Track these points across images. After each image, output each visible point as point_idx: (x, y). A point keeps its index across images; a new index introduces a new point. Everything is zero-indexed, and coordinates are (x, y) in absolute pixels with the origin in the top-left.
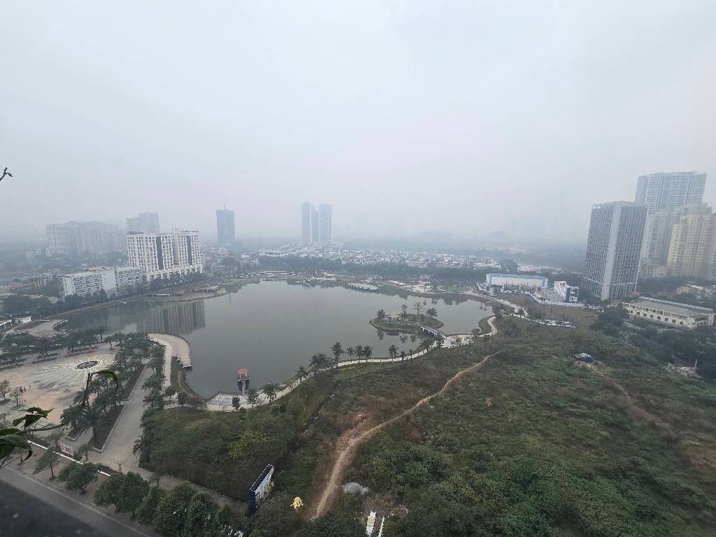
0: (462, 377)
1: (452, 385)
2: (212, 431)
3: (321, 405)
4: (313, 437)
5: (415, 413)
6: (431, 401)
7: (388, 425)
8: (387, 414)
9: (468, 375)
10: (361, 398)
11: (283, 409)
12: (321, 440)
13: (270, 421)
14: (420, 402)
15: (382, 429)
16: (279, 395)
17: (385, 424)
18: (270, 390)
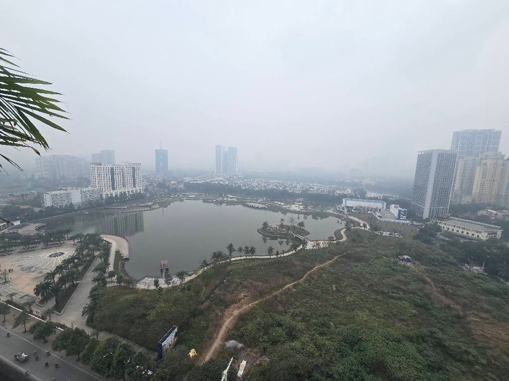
0: (317, 270)
1: (310, 275)
2: (137, 302)
3: (216, 287)
4: (209, 308)
5: (281, 294)
6: (294, 286)
7: (261, 302)
8: (262, 294)
9: (321, 269)
10: (245, 283)
11: (189, 289)
12: (213, 311)
13: (178, 296)
14: (287, 286)
15: (257, 304)
16: (187, 279)
17: (260, 301)
18: (181, 275)
